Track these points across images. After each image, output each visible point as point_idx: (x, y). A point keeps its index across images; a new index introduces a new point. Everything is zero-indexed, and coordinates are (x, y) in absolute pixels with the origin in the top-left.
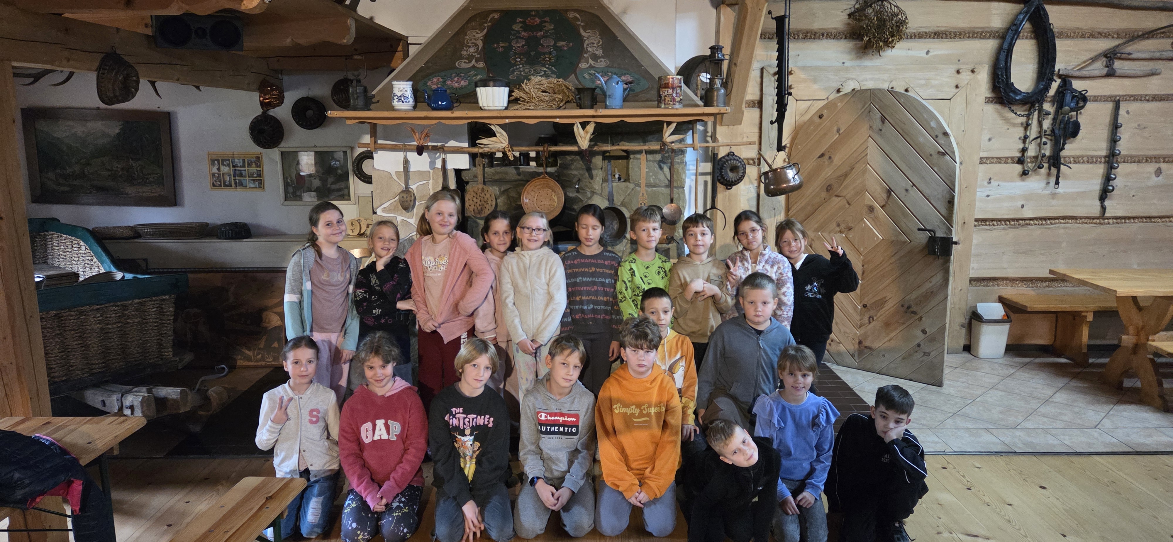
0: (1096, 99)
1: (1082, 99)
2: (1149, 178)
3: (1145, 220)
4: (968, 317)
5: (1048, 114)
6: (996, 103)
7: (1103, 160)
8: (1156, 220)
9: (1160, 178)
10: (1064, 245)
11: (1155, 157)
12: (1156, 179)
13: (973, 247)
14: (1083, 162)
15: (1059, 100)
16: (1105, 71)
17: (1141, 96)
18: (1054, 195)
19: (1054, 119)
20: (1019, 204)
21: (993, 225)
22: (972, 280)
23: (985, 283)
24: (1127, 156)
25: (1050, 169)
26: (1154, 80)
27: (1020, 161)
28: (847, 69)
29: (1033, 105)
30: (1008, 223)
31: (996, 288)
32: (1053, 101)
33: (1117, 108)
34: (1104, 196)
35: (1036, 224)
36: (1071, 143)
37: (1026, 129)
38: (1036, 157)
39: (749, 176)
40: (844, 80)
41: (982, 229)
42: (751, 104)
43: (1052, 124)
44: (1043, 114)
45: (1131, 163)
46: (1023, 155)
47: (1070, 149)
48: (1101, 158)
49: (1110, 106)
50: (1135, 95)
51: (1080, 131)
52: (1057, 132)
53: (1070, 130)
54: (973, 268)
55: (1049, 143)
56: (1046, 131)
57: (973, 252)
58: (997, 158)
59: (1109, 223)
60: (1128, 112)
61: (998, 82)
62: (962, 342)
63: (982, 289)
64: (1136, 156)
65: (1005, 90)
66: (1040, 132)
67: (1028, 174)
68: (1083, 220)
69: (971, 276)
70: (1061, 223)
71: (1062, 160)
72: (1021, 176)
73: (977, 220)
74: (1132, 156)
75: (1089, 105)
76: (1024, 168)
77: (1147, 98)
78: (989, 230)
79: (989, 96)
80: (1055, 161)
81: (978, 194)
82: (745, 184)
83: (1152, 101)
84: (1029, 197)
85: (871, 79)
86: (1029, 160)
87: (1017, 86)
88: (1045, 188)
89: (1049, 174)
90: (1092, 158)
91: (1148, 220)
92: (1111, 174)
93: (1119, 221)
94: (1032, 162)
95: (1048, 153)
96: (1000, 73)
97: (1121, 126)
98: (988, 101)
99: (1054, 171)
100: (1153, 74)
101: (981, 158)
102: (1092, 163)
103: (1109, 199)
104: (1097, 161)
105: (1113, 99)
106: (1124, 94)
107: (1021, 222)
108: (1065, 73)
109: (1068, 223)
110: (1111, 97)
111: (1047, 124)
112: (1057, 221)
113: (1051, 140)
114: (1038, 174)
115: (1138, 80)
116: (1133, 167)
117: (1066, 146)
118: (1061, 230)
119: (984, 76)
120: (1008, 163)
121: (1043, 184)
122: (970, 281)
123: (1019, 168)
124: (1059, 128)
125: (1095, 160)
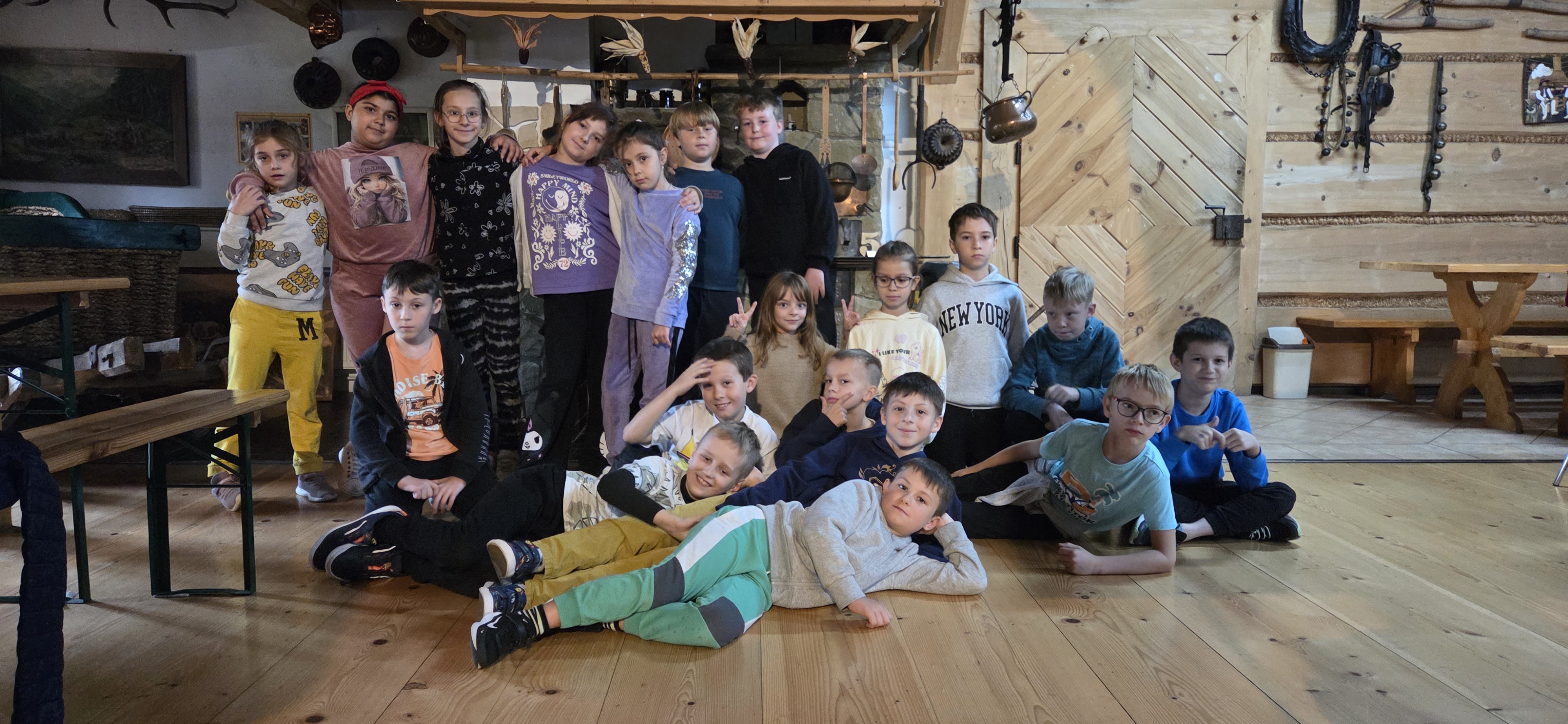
0: (1413, 58)
1: (1394, 57)
2: (1484, 162)
3: (1481, 219)
4: (1258, 347)
5: (1352, 75)
6: (1284, 61)
7: (1425, 138)
8: (1496, 218)
9: (1499, 162)
10: (1378, 250)
11: (1491, 136)
12: (1494, 163)
13: (1261, 252)
14: (1399, 141)
15: (1365, 57)
16: (1422, 20)
17: (1470, 54)
18: (1362, 184)
19: (1361, 83)
20: (1319, 195)
21: (1287, 224)
22: (1263, 298)
23: (1279, 301)
24: (1456, 133)
25: (1356, 147)
26: (1485, 34)
27: (1318, 138)
28: (1092, 13)
29: (1332, 64)
30: (1305, 221)
31: (1293, 308)
32: (1358, 59)
33: (1440, 69)
34: (1428, 185)
35: (1341, 224)
36: (1382, 115)
37: (1324, 96)
38: (1338, 133)
39: (966, 155)
40: (1089, 27)
41: (1272, 229)
42: (969, 58)
43: (1357, 90)
44: (1344, 78)
45: (1461, 141)
46: (1322, 130)
47: (1380, 124)
48: (1421, 135)
49: (1431, 66)
50: (1462, 54)
51: (1394, 100)
52: (1364, 98)
53: (1381, 97)
54: (1262, 281)
55: (1354, 114)
56: (1349, 99)
57: (1261, 258)
58: (1288, 134)
59: (1435, 223)
60: (1454, 76)
61: (1287, 32)
62: (1250, 380)
63: (1274, 309)
64: (1467, 133)
65: (1295, 41)
66: (1342, 101)
67: (1329, 153)
68: (1402, 218)
69: (1260, 291)
70: (1373, 222)
71: (1372, 137)
72: (1321, 157)
73: (1265, 216)
74: (1461, 133)
75: (1403, 65)
76: (1323, 146)
77: (1478, 57)
78: (1282, 230)
79: (1276, 52)
80: (1363, 138)
81: (1265, 181)
82: (961, 165)
83: (1484, 61)
84: (1330, 186)
85: (1125, 27)
86: (1329, 138)
87: (1311, 35)
88: (1351, 174)
89: (1356, 156)
90: (1410, 135)
91: (1486, 219)
92: (1435, 154)
93: (1448, 219)
94: (1332, 140)
95: (1353, 128)
96: (1289, 19)
97: (1446, 92)
98: (1275, 58)
99: (1361, 150)
100: (1484, 26)
101: (1268, 134)
102: (1410, 141)
103: (1435, 190)
104: (1416, 138)
105: (1434, 58)
106: (1448, 51)
107: (1321, 220)
108: (1371, 22)
109: (1382, 222)
110: (1431, 55)
111: (1351, 90)
112: (1368, 219)
113: (1357, 111)
114: (1341, 155)
115: (1466, 33)
116: (1464, 147)
117: (1376, 118)
118: (1373, 230)
119: (1268, 26)
120: (1302, 141)
121: (1348, 169)
122: (1259, 298)
123: (1317, 147)
124: (1367, 94)
125: (1413, 138)
